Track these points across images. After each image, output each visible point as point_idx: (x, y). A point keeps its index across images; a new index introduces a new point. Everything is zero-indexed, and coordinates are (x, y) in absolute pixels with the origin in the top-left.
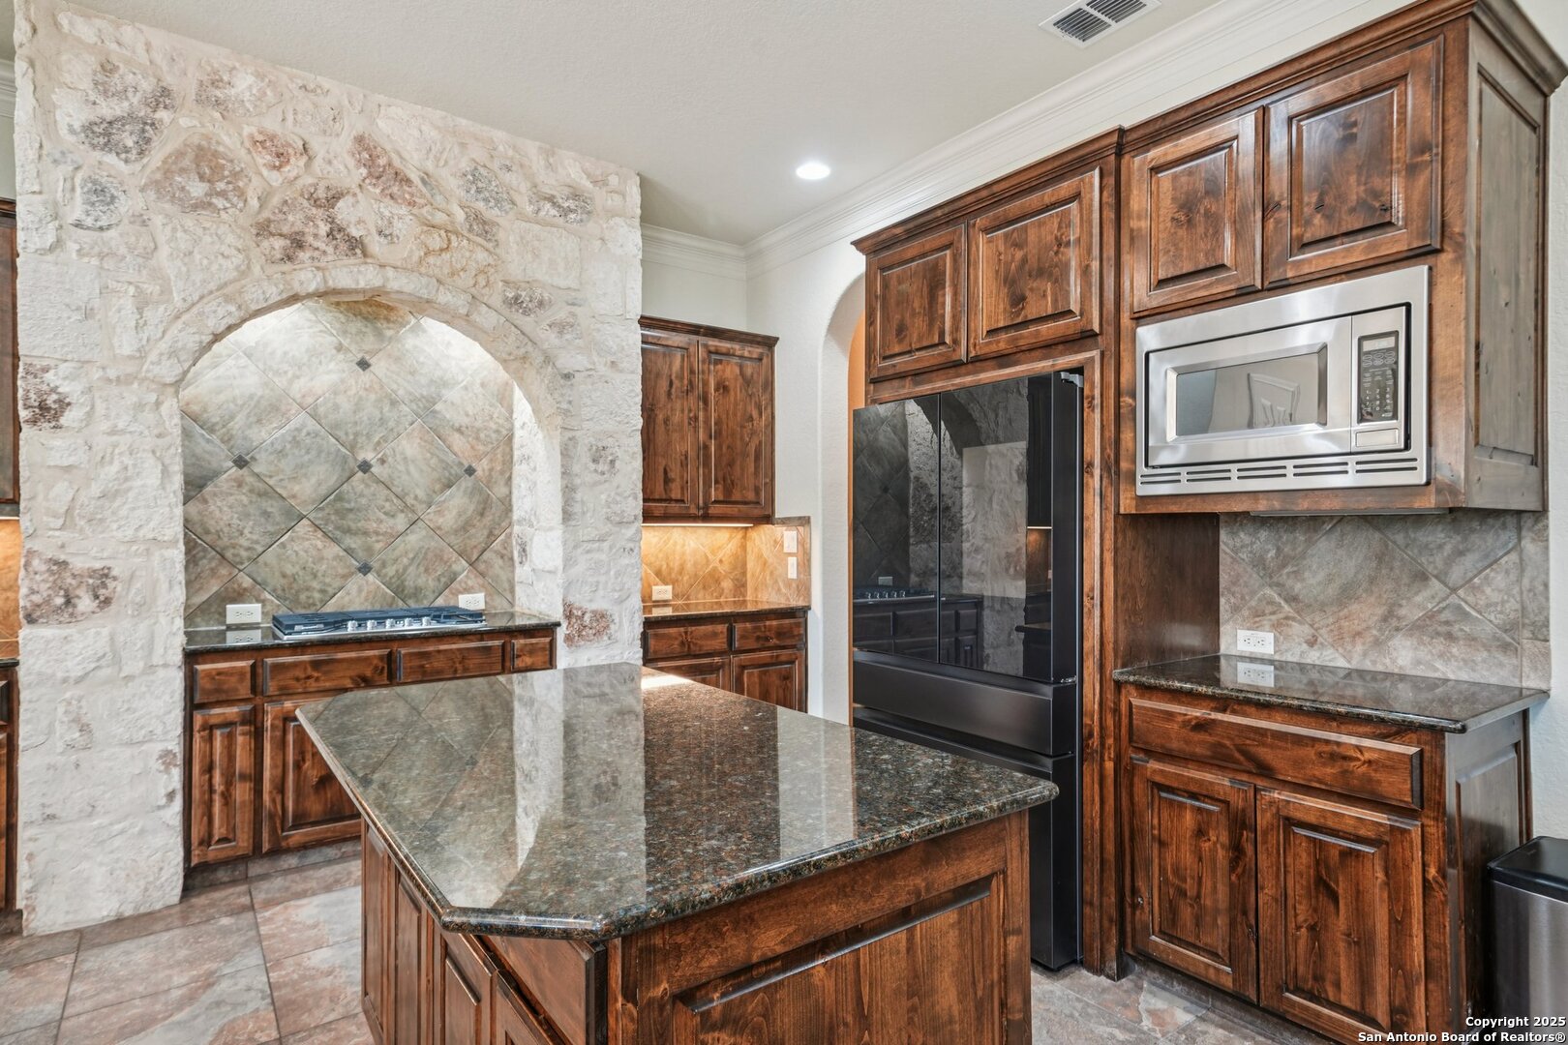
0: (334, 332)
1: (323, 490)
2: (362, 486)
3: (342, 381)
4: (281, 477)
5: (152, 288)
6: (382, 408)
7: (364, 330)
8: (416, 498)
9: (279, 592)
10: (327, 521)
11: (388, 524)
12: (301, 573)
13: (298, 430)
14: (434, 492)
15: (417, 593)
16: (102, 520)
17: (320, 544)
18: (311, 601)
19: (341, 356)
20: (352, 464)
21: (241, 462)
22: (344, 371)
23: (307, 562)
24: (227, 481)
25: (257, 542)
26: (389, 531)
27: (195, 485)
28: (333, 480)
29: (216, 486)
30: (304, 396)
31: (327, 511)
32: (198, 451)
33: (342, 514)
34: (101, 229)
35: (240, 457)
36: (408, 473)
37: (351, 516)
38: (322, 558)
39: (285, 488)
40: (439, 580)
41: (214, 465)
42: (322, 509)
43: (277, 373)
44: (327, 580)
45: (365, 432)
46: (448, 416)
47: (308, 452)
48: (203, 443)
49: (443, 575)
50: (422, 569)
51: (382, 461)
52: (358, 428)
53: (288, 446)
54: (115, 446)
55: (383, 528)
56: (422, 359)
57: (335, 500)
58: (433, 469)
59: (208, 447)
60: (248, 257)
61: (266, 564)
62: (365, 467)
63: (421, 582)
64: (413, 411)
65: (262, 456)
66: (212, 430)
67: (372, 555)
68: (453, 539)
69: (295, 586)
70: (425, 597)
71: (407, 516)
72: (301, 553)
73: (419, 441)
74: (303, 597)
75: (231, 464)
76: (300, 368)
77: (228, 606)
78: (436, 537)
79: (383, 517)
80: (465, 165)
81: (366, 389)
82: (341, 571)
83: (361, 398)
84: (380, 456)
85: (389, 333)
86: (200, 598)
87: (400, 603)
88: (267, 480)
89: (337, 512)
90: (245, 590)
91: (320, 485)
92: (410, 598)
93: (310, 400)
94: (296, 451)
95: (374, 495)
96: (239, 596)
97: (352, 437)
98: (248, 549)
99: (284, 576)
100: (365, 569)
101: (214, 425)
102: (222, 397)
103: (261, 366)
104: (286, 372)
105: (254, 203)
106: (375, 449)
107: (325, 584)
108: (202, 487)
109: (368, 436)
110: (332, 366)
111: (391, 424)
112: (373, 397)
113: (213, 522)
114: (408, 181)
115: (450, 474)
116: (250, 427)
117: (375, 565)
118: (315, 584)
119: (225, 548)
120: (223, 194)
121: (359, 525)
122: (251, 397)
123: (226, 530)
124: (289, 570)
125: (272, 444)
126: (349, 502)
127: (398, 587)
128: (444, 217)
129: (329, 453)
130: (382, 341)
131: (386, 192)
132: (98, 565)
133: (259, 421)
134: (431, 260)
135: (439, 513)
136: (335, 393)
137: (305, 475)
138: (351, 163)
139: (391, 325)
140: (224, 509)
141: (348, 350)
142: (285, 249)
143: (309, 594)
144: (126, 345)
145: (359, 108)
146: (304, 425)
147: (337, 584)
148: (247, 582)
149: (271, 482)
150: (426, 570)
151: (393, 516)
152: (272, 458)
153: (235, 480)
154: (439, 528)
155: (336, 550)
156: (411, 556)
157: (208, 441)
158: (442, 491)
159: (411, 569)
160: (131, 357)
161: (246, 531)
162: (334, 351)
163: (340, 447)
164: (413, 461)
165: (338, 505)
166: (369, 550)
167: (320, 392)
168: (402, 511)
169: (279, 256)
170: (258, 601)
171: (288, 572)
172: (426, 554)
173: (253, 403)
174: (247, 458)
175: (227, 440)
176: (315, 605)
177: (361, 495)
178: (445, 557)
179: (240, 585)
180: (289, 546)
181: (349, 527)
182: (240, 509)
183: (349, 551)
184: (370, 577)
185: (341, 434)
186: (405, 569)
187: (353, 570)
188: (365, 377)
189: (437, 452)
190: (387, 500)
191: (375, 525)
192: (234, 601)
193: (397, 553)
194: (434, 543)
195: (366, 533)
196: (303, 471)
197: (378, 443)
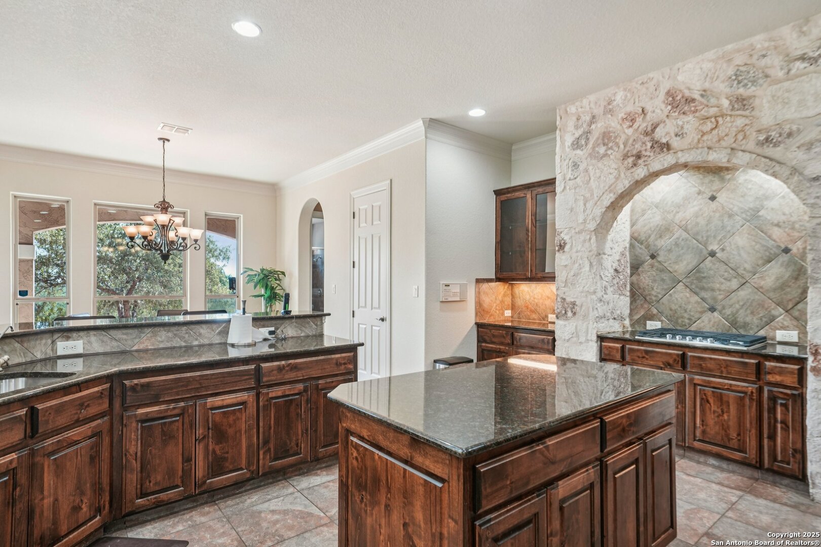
0: (697, 185)
1: (690, 267)
2: (711, 264)
3: (701, 209)
4: (670, 262)
5: (588, 195)
6: (723, 220)
7: (713, 179)
8: (745, 269)
9: (669, 317)
10: (692, 283)
11: (726, 286)
12: (679, 309)
13: (678, 238)
14: (758, 265)
15: (745, 325)
16: (574, 284)
17: (688, 295)
18: (684, 323)
19: (700, 197)
20: (705, 252)
21: (653, 257)
22: (701, 204)
23: (682, 303)
24: (648, 265)
25: (659, 293)
26: (727, 289)
27: (635, 268)
28: (695, 263)
29: (643, 268)
30: (681, 221)
31: (692, 278)
32: (637, 253)
33: (700, 279)
34: (575, 178)
35: (653, 254)
36: (740, 255)
37: (704, 281)
38: (689, 302)
39: (671, 267)
40: (761, 319)
41: (643, 259)
42: (689, 277)
43: (669, 212)
44: (692, 314)
45: (712, 235)
46: (769, 218)
47: (682, 249)
48: (638, 249)
49: (763, 316)
50: (749, 312)
51: (723, 250)
52: (709, 233)
53: (673, 247)
54: (578, 257)
55: (723, 287)
56: (750, 186)
57: (696, 273)
58: (757, 252)
59: (640, 251)
60: (619, 171)
61: (663, 304)
62: (713, 254)
63: (748, 319)
64: (743, 218)
65: (661, 253)
66: (642, 244)
67: (716, 302)
68: (771, 295)
69: (676, 315)
70: (751, 329)
71: (738, 280)
72: (679, 299)
73: (747, 235)
74: (680, 321)
75: (649, 258)
76: (679, 207)
77: (647, 322)
78: (759, 293)
79: (723, 281)
80: (731, 71)
81: (714, 212)
82: (699, 309)
83: (711, 217)
84: (721, 247)
85: (728, 177)
86: (636, 317)
87: (734, 330)
88: (664, 264)
89: (697, 279)
90: (654, 315)
91: (688, 265)
92: (741, 328)
93: (684, 223)
94: (677, 249)
95: (718, 269)
96: (652, 318)
97: (705, 239)
98: (656, 296)
99: (671, 310)
100: (712, 309)
101: (643, 241)
102: (646, 228)
103: (662, 211)
104: (673, 211)
105: (622, 146)
106: (719, 244)
107: (691, 315)
108: (638, 268)
109: (715, 237)
110: (695, 203)
111: (729, 228)
112: (717, 215)
113: (641, 284)
114: (693, 100)
115: (771, 254)
116: (656, 240)
117: (719, 308)
118: (686, 315)
119: (646, 296)
120: (611, 148)
121: (709, 285)
122: (657, 226)
123: (647, 287)
124: (674, 307)
125: (666, 247)
126: (703, 273)
127: (733, 321)
128: (716, 109)
129: (693, 248)
130: (724, 182)
131: (681, 112)
132: (573, 300)
133: (661, 237)
134: (705, 138)
135: (762, 278)
136: (697, 217)
137: (681, 260)
138: (663, 106)
139: (730, 172)
140: (646, 278)
141: (704, 193)
142: (633, 161)
143: (683, 320)
144: (581, 219)
145: (668, 77)
146: (681, 236)
147: (697, 316)
148: (655, 311)
149: (666, 265)
150: (752, 313)
151: (729, 280)
152: (666, 253)
153: (650, 265)
154: (761, 287)
155: (696, 298)
156: (741, 303)
157: (640, 248)
158: (764, 265)
159: (741, 311)
160: (582, 223)
161: (655, 288)
162: (696, 195)
163: (699, 244)
164: (742, 248)
165: (698, 275)
166: (714, 299)
167: (688, 218)
168: (735, 278)
169: (631, 166)
170: (660, 321)
171: (673, 308)
172: (752, 302)
173: (658, 229)
174: (655, 254)
175: (648, 247)
176: (686, 326)
177: (710, 269)
178: (766, 306)
179: (652, 312)
180: (673, 295)
181: (703, 286)
182: (652, 278)
183: (703, 299)
184: (715, 314)
185: (699, 238)
186: (737, 312)
187: (706, 309)
188: (714, 205)
189: (761, 241)
190: (726, 272)
191: (718, 286)
192: (650, 320)
193: (732, 301)
194: (758, 297)
195: (713, 290)
196: (680, 258)
197: (721, 240)
